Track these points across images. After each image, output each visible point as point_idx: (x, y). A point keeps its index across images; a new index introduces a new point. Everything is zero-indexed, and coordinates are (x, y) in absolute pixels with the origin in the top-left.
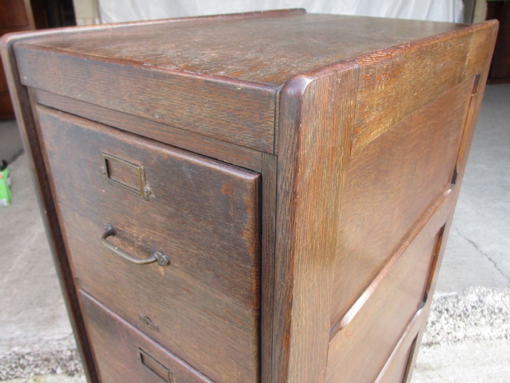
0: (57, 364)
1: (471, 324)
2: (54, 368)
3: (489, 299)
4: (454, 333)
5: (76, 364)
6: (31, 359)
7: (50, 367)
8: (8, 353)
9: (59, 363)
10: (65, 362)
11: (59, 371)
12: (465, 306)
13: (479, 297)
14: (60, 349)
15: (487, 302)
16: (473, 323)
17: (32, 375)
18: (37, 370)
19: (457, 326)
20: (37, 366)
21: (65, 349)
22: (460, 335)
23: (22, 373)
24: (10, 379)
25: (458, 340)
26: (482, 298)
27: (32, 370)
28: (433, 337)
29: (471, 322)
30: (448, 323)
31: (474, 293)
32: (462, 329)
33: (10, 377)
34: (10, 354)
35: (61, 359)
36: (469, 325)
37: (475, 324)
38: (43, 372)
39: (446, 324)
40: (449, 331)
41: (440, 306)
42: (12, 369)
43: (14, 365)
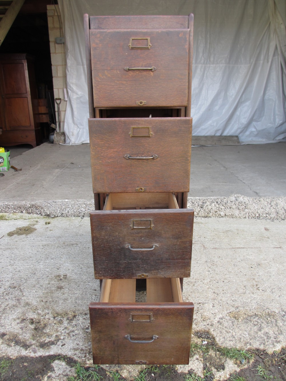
0: (24, 209)
1: (228, 208)
2: (22, 211)
3: (241, 199)
4: (219, 212)
5: (32, 210)
6: (13, 206)
7: (20, 210)
8: (3, 204)
9: (25, 209)
10: (27, 209)
11: (24, 212)
12: (227, 201)
13: (236, 198)
14: (26, 204)
15: (239, 200)
16: (229, 207)
17: (12, 212)
18: (15, 210)
19: (220, 209)
20: (15, 209)
21: (28, 204)
22: (222, 214)
23: (8, 210)
24: (2, 212)
25: (222, 217)
26: (237, 198)
27: (12, 210)
28: (208, 213)
29: (228, 207)
30: (215, 206)
31: (234, 197)
32: (223, 210)
33: (3, 211)
34: (4, 205)
35: (26, 208)
36: (227, 208)
37: (230, 208)
38: (17, 212)
39: (214, 207)
40: (216, 210)
41: (214, 201)
42: (4, 208)
43: (5, 207)
